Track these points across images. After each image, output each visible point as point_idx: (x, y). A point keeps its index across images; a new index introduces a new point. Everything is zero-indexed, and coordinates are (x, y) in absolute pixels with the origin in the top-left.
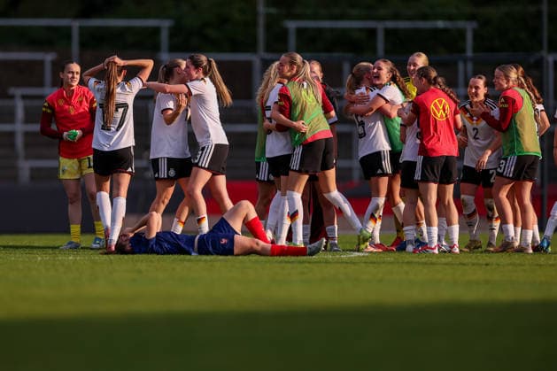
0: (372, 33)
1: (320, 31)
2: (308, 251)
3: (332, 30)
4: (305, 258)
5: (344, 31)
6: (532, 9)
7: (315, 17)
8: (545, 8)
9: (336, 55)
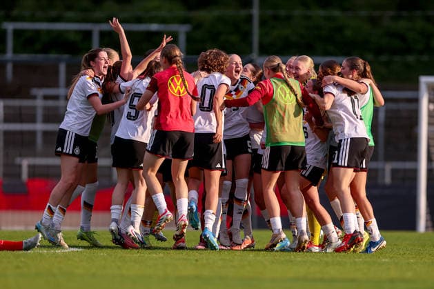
0: (87, 35)
1: (37, 32)
2: (24, 246)
3: (49, 32)
4: (21, 252)
5: (61, 33)
6: (243, 13)
7: (33, 19)
8: (256, 12)
9: (53, 56)
